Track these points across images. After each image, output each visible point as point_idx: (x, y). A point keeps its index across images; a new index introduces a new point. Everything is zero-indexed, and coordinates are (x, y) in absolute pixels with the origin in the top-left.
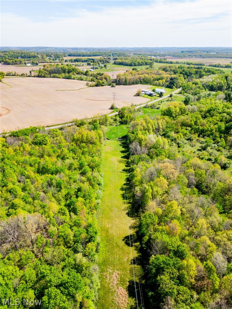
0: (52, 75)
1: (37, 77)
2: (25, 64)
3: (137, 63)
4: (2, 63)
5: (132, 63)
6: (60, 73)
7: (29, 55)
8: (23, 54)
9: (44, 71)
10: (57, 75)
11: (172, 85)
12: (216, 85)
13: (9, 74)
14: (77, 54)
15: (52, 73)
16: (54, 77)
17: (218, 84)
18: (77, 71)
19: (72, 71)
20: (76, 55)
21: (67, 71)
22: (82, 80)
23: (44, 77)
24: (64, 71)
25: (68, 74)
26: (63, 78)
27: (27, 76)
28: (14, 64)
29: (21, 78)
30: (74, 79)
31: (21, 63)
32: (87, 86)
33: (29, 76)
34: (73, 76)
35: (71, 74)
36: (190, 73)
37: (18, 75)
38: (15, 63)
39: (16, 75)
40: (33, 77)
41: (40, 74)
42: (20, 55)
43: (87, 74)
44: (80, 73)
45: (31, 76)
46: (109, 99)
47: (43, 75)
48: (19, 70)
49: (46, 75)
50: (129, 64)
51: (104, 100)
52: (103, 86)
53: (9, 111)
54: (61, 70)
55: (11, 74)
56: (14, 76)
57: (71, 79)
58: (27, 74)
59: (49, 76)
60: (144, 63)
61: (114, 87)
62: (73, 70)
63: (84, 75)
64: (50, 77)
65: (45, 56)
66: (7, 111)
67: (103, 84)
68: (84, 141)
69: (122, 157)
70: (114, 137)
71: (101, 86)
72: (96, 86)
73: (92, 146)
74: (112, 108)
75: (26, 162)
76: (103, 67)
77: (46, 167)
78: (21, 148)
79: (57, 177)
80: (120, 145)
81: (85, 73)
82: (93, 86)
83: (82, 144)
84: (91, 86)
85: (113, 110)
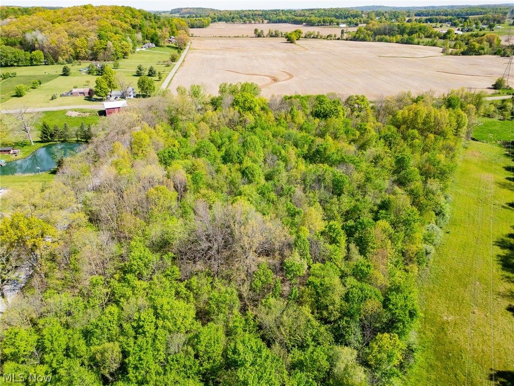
0: (378, 37)
1: (351, 40)
2: (338, 24)
4: (304, 24)
6: (393, 36)
7: (347, 13)
8: (339, 12)
9: (366, 31)
10: (387, 37)
13: (308, 35)
14: (434, 11)
15: (379, 35)
16: (381, 40)
18: (427, 31)
19: (416, 32)
20: (431, 13)
21: (408, 31)
22: (434, 45)
23: (363, 40)
24: (402, 32)
25: (409, 35)
26: (397, 43)
27: (336, 39)
28: (321, 25)
29: (326, 41)
30: (418, 44)
31: (331, 22)
32: (442, 54)
33: (338, 39)
34: (416, 40)
35: (415, 36)
37: (321, 38)
38: (323, 24)
39: (319, 37)
40: (344, 40)
41: (357, 35)
42: (333, 13)
43: (448, 36)
44: (433, 35)
45: (342, 40)
46: (491, 74)
47: (362, 36)
48: (324, 31)
49: (367, 36)
51: (478, 74)
52: (480, 54)
53: (291, 76)
54: (397, 30)
55: (312, 36)
56: (315, 38)
57: (411, 44)
58: (335, 36)
59: (372, 39)
61: (507, 56)
62: (420, 29)
63: (440, 38)
64: (374, 40)
65: (373, 15)
66: (288, 77)
67: (480, 51)
68: (416, 126)
69: (507, 178)
70: (490, 138)
71: (476, 55)
72: (463, 53)
73: (435, 137)
74: (497, 86)
75: (288, 137)
76: (486, 29)
77: (322, 150)
78: (289, 116)
79: (339, 171)
80: (506, 154)
81: (442, 35)
82: (456, 54)
83: (410, 131)
84: (451, 54)
85: (498, 91)
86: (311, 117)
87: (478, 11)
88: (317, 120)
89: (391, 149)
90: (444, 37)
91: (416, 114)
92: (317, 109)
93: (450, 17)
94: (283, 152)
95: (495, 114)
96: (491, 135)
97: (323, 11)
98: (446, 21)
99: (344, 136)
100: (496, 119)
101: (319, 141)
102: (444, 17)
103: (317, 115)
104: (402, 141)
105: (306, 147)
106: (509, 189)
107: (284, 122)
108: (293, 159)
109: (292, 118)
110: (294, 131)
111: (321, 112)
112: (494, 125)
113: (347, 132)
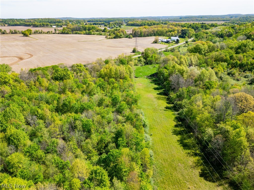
0: (74, 32)
1: (61, 34)
2: (51, 26)
3: (146, 24)
4: (32, 26)
5: (142, 24)
6: (81, 31)
7: (54, 20)
8: (50, 20)
9: (68, 29)
10: (79, 32)
11: (185, 35)
12: (225, 34)
13: (36, 32)
15: (74, 31)
16: (76, 33)
17: (227, 33)
18: (96, 29)
19: (91, 29)
21: (87, 29)
22: (101, 35)
23: (67, 33)
24: (85, 29)
25: (89, 31)
26: (84, 34)
27: (52, 34)
28: (42, 27)
29: (47, 35)
30: (94, 34)
31: (47, 25)
32: (106, 39)
33: (54, 33)
34: (93, 33)
35: (91, 31)
36: (196, 28)
37: (44, 33)
38: (43, 26)
39: (43, 33)
40: (57, 34)
41: (64, 31)
42: (47, 21)
43: (105, 30)
44: (99, 30)
45: (56, 34)
47: (66, 32)
48: (45, 30)
49: (69, 32)
50: (140, 24)
52: (121, 38)
53: (32, 56)
54: (82, 28)
55: (38, 32)
56: (40, 33)
57: (91, 35)
58: (52, 32)
59: (72, 33)
60: (153, 24)
61: (131, 38)
62: (93, 28)
63: (102, 32)
64: (73, 34)
65: (68, 22)
66: (30, 56)
67: (121, 36)
68: (112, 76)
69: (158, 94)
70: (142, 75)
71: (119, 38)
72: (115, 38)
73: (123, 81)
74: (134, 51)
75: (41, 99)
76: (118, 27)
77: (67, 103)
78: (37, 83)
79: (83, 116)
80: (151, 82)
81: (103, 30)
82: (112, 38)
83: (111, 80)
84: (110, 38)
85: (135, 53)
86: (53, 81)
87: (112, 20)
88: (57, 82)
89: (104, 91)
90: (104, 31)
91: (110, 70)
92: (55, 75)
93: (103, 22)
94: (39, 111)
95: (138, 64)
96: (141, 74)
97: (41, 20)
98: (102, 24)
99: (77, 89)
100: (139, 66)
101: (63, 96)
102: (101, 23)
103: (56, 79)
104: (108, 85)
105: (55, 102)
106: (162, 100)
107: (34, 88)
108: (48, 114)
109: (40, 83)
110: (44, 93)
111: (58, 76)
112: (140, 69)
113: (78, 87)
